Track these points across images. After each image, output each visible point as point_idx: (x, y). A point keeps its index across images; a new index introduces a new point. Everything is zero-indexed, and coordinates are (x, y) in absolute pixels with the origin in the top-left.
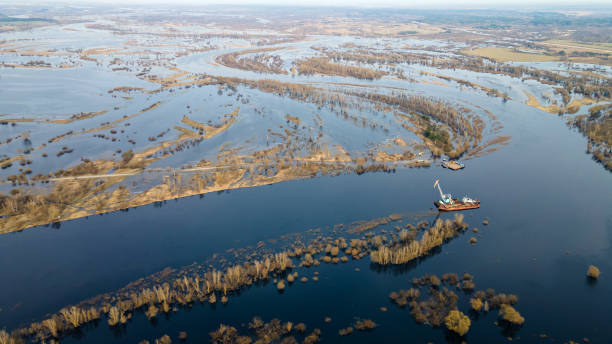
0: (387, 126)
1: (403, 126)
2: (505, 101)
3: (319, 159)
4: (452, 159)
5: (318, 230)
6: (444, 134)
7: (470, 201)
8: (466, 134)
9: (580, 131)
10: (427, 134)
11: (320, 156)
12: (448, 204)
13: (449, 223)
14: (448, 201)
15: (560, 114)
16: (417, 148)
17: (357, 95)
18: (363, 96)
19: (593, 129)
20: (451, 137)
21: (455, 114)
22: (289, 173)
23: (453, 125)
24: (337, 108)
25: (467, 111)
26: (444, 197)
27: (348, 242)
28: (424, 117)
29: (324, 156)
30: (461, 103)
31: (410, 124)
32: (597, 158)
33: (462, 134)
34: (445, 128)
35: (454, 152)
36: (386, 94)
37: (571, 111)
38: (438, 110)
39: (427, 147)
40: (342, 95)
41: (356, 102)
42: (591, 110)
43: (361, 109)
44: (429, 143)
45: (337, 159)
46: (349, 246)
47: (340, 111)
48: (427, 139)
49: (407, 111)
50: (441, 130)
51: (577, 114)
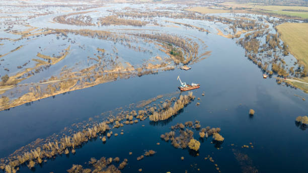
0: (151, 50)
1: (159, 50)
2: (207, 33)
4: (184, 65)
5: (121, 108)
6: (180, 52)
7: (195, 85)
9: (242, 46)
10: (172, 53)
11: (118, 69)
12: (185, 87)
13: (186, 97)
14: (184, 86)
15: (233, 38)
16: (167, 60)
17: (134, 35)
18: (137, 35)
19: (247, 45)
20: (184, 53)
21: (184, 42)
22: (102, 79)
23: (183, 47)
24: (124, 42)
25: (190, 40)
26: (182, 84)
27: (137, 112)
28: (169, 45)
29: (120, 69)
30: (186, 36)
31: (163, 49)
32: (250, 59)
33: (189, 52)
34: (180, 49)
35: (185, 61)
37: (237, 37)
38: (176, 40)
39: (172, 60)
40: (126, 35)
41: (134, 38)
42: (245, 36)
43: (137, 42)
44: (173, 57)
45: (127, 69)
46: (138, 114)
47: (126, 44)
48: (172, 56)
49: (161, 42)
50: (178, 50)
51: (240, 38)
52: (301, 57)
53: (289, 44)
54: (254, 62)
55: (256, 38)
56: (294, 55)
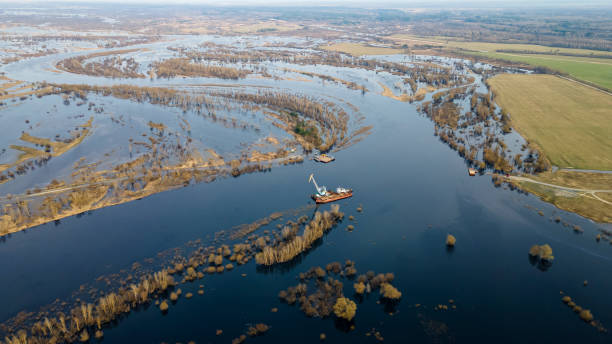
0: (257, 126)
1: (273, 124)
2: (364, 93)
3: (191, 165)
4: (322, 152)
5: (199, 241)
6: (313, 129)
7: (344, 191)
8: (332, 126)
9: (428, 116)
10: (297, 131)
11: (191, 163)
12: (324, 196)
13: (326, 214)
14: (323, 193)
15: (411, 102)
16: (289, 144)
17: (223, 95)
18: (229, 96)
19: (437, 114)
20: (320, 131)
21: (321, 109)
22: (159, 185)
23: (319, 119)
24: (204, 110)
25: (331, 105)
26: (319, 190)
28: (291, 114)
29: (196, 163)
31: (280, 122)
32: (443, 140)
33: (330, 127)
34: (313, 123)
35: (324, 146)
36: (253, 93)
37: (419, 98)
38: (305, 106)
39: (298, 143)
41: (222, 102)
42: (434, 97)
43: (229, 110)
44: (300, 139)
45: (210, 163)
46: (232, 252)
47: (207, 114)
48: (298, 135)
49: (275, 110)
50: (310, 124)
51: (424, 101)
52: (533, 136)
53: (511, 112)
54: (451, 146)
55: (451, 101)
56: (520, 132)
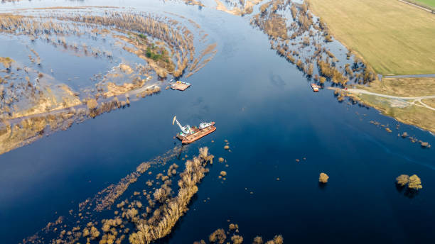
0: (109, 53)
1: (124, 48)
2: (200, 7)
3: (43, 110)
4: (177, 79)
6: (163, 52)
7: (207, 125)
8: (181, 47)
9: (261, 29)
10: (149, 55)
11: (43, 106)
12: (189, 135)
13: (197, 161)
14: (188, 132)
15: (243, 15)
16: (144, 72)
17: (71, 19)
18: (77, 19)
19: (269, 26)
20: (170, 53)
21: (166, 29)
22: (8, 140)
23: (167, 39)
24: (54, 38)
25: (175, 23)
26: (183, 129)
28: (140, 36)
29: (49, 105)
30: (168, 15)
31: (130, 46)
32: (279, 53)
33: (178, 49)
34: (162, 44)
35: (177, 72)
36: (99, 15)
37: (249, 11)
38: (151, 26)
39: (151, 70)
40: (55, 21)
41: (72, 27)
42: (260, 9)
43: (79, 36)
44: (153, 64)
45: (65, 104)
47: (57, 42)
48: (150, 60)
49: (123, 32)
50: (159, 46)
52: (352, 44)
53: (327, 21)
54: (288, 60)
55: (276, 11)
56: (340, 40)
